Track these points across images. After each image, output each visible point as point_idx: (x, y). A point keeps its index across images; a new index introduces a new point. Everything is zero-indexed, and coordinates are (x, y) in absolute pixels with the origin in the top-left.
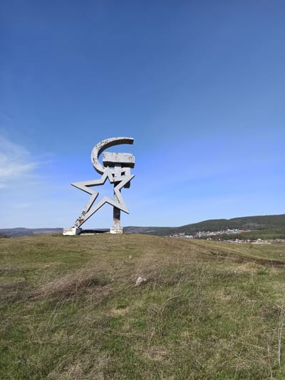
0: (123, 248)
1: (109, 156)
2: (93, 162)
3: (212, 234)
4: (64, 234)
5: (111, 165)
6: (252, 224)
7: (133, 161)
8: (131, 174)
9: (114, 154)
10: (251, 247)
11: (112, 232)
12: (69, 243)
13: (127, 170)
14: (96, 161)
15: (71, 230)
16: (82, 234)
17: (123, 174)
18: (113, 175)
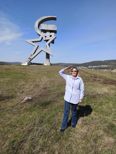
0: (46, 73)
1: (44, 26)
2: (36, 29)
3: (95, 67)
4: (22, 65)
5: (45, 31)
6: (113, 63)
7: (55, 29)
8: (55, 36)
9: (46, 25)
10: (111, 73)
11: (45, 64)
12: (22, 69)
13: (53, 34)
14: (38, 29)
15: (25, 63)
16: (31, 65)
17: (51, 36)
18: (46, 37)
